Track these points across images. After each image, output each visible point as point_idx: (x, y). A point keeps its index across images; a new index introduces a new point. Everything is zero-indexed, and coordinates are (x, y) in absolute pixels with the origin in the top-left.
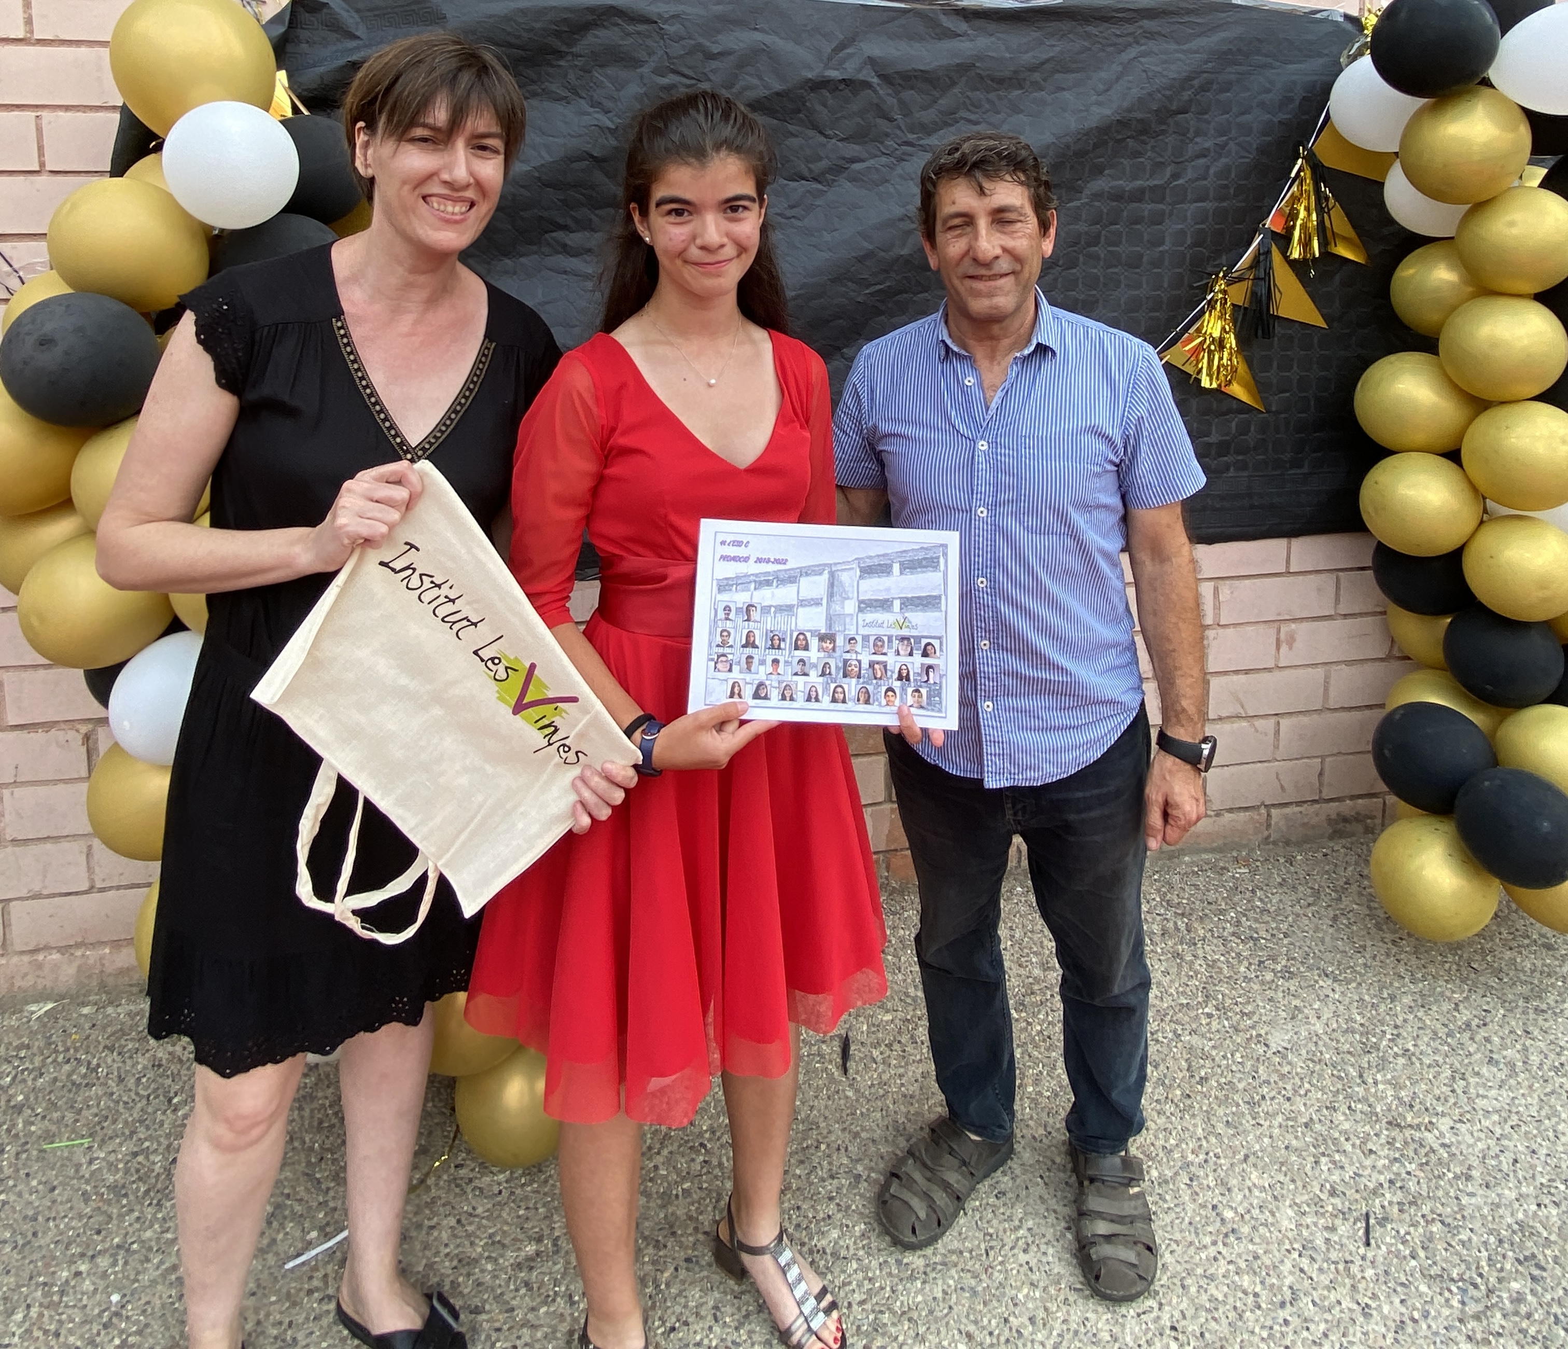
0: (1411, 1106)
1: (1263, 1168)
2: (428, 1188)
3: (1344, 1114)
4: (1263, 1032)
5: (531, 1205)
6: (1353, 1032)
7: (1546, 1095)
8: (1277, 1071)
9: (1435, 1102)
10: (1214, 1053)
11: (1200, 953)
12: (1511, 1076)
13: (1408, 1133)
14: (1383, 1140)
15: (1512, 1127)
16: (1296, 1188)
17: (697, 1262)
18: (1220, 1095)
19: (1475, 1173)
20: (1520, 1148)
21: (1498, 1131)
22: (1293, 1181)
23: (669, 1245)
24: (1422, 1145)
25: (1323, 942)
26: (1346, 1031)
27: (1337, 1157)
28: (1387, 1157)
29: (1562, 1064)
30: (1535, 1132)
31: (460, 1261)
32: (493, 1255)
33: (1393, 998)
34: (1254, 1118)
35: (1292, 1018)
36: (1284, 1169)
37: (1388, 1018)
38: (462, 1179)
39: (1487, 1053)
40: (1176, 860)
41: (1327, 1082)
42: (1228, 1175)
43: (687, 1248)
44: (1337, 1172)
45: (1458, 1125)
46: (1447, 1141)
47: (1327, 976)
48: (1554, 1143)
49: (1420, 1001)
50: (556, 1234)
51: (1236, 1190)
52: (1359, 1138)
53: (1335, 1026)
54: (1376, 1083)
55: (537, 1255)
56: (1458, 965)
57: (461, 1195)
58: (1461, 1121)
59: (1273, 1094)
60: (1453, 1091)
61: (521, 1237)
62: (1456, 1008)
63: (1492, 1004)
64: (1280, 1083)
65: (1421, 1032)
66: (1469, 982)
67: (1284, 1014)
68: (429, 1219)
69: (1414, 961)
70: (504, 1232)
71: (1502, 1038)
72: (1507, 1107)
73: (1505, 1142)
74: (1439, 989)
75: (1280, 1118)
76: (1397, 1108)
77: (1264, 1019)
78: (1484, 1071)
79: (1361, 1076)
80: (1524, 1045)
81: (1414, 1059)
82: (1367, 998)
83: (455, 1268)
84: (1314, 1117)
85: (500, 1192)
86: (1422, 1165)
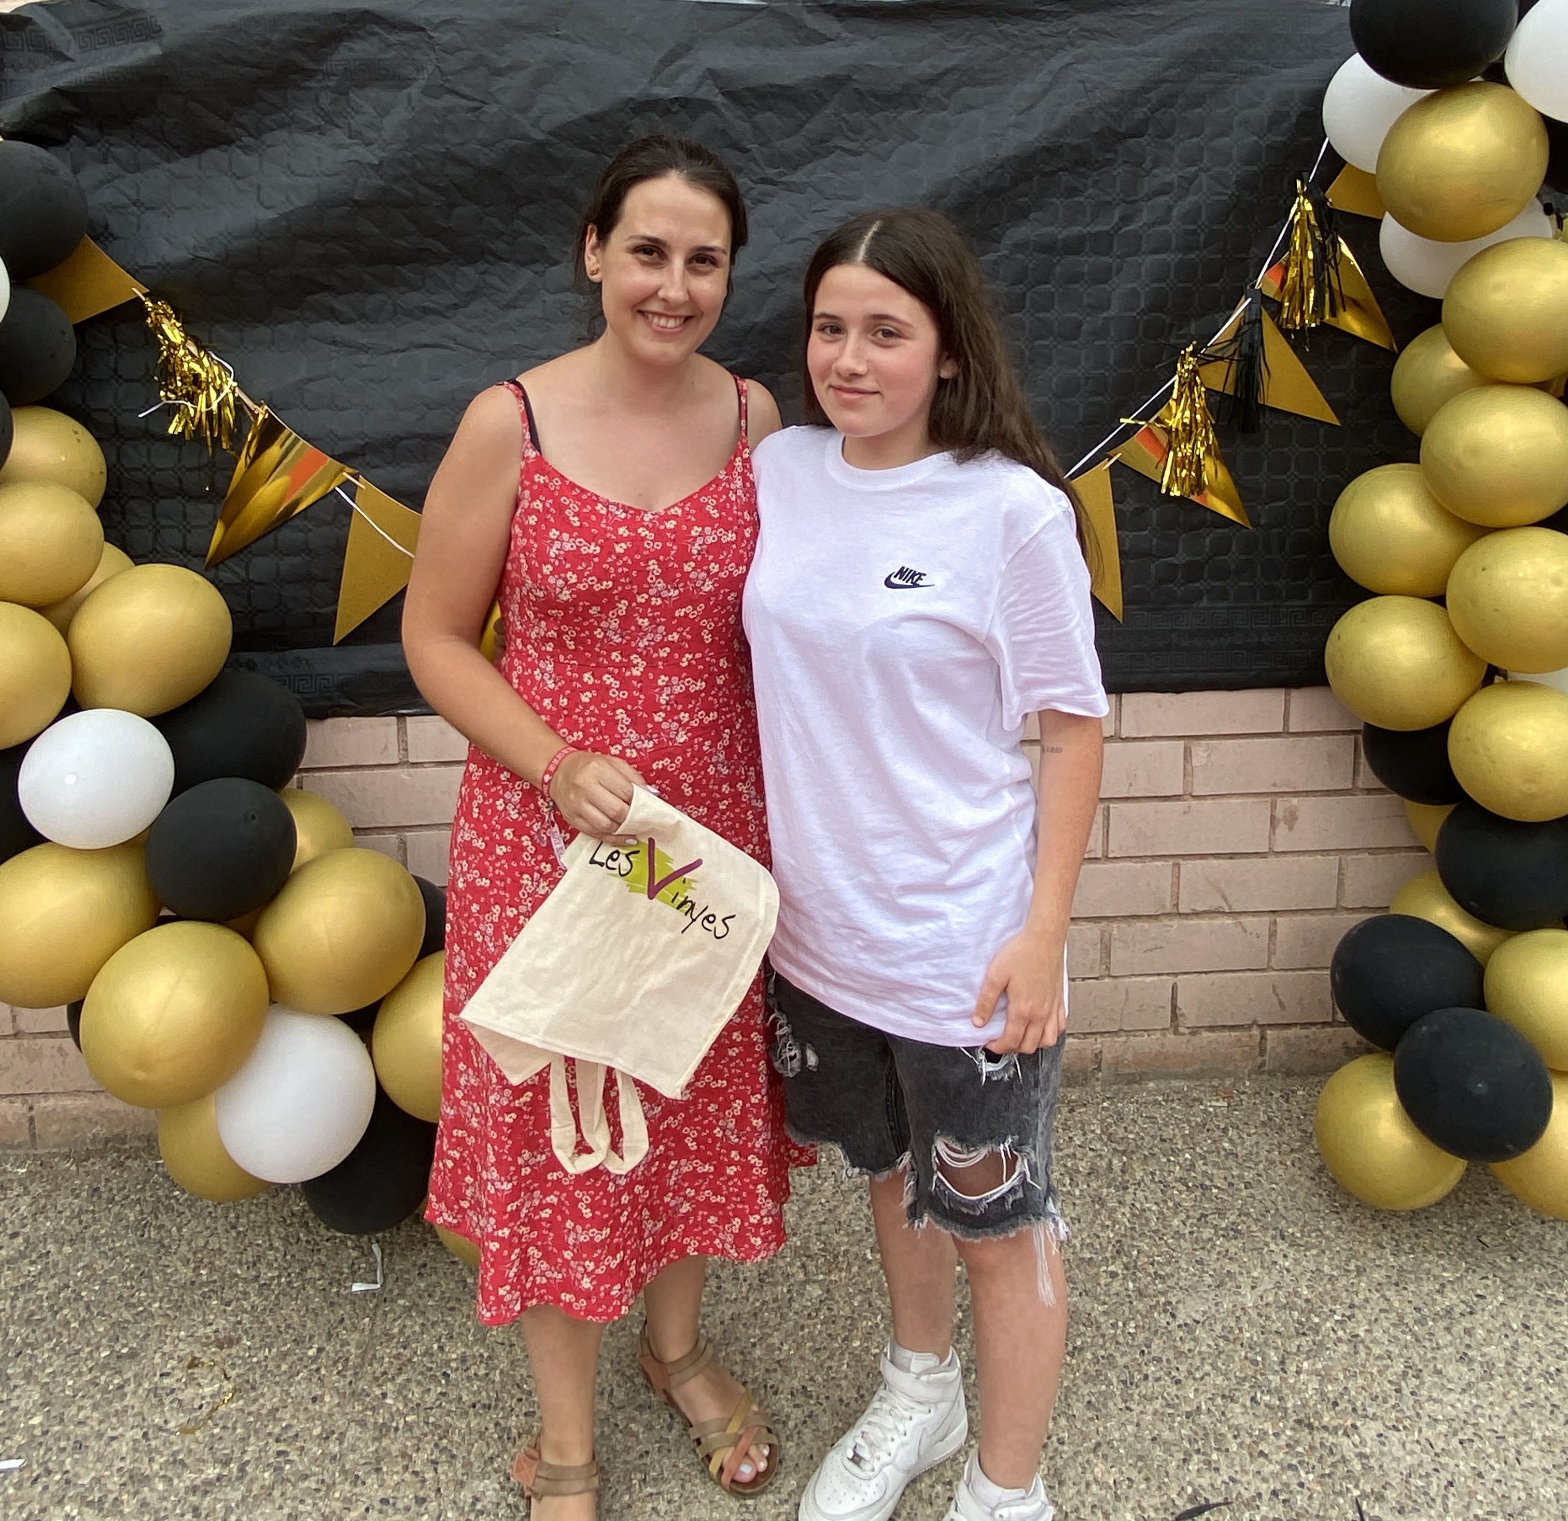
0: (1336, 1404)
1: (1114, 1460)
2: (126, 1395)
3: (1244, 1406)
4: (1174, 1301)
5: (230, 1425)
6: (1291, 1309)
7: (1522, 1406)
8: (1175, 1347)
9: (1368, 1402)
10: (1102, 1319)
11: (1129, 1199)
12: (1483, 1379)
13: (1317, 1436)
14: (1282, 1443)
15: (1461, 1442)
16: (1148, 1488)
17: (394, 1504)
18: (1092, 1369)
19: (1388, 1493)
20: (1461, 1467)
21: (1440, 1444)
22: (1147, 1479)
23: (369, 1481)
24: (1331, 1452)
25: (1293, 1197)
26: (1284, 1307)
27: (1215, 1457)
28: (1279, 1463)
29: (1558, 1370)
30: (1490, 1450)
31: (131, 1477)
32: (170, 1474)
33: (1360, 1271)
34: (1125, 1401)
35: (1218, 1287)
36: (1140, 1464)
37: (1344, 1294)
38: (163, 1388)
39: (1462, 1349)
40: (1136, 1086)
41: (1235, 1367)
42: (1065, 1466)
43: (389, 1487)
44: (1208, 1475)
45: (1390, 1433)
46: (1368, 1451)
47: (1283, 1238)
48: (1512, 1467)
49: (1395, 1278)
50: (246, 1458)
51: (1070, 1483)
52: (1251, 1435)
53: (1271, 1299)
54: (1298, 1373)
55: (218, 1479)
56: (1465, 1238)
57: (156, 1407)
58: (1395, 1428)
59: (1158, 1375)
60: (1396, 1391)
61: (205, 1458)
62: (1440, 1292)
63: (1492, 1289)
64: (1174, 1363)
65: (1383, 1315)
66: (1469, 1260)
67: (1209, 1280)
68: (114, 1429)
69: (1406, 1228)
70: (190, 1451)
71: (1489, 1331)
72: (1463, 1416)
73: (1444, 1459)
74: (1427, 1265)
75: (1158, 1404)
76: (1315, 1405)
77: (1181, 1284)
78: (1450, 1371)
79: (1282, 1362)
80: (1517, 1342)
81: (1361, 1347)
82: (1326, 1269)
83: (124, 1484)
84: (1204, 1407)
85: (201, 1407)
86: (1323, 1476)
